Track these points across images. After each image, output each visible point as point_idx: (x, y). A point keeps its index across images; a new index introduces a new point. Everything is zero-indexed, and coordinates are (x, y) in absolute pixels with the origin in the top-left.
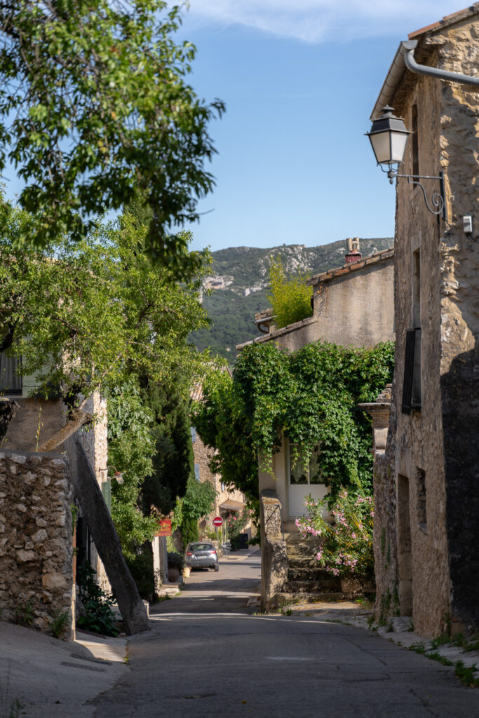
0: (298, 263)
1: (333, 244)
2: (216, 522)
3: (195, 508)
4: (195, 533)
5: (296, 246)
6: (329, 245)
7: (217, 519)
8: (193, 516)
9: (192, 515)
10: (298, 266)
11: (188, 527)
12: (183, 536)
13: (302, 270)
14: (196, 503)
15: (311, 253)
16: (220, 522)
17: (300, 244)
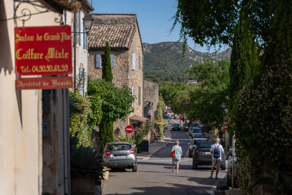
0: (146, 50)
1: (159, 43)
2: (127, 129)
3: (114, 108)
4: (112, 138)
5: (145, 43)
6: (157, 44)
7: (128, 127)
8: (112, 117)
9: (111, 115)
10: (146, 51)
11: (106, 132)
12: (101, 139)
13: (147, 52)
14: (116, 104)
15: (151, 46)
16: (131, 129)
17: (147, 43)
